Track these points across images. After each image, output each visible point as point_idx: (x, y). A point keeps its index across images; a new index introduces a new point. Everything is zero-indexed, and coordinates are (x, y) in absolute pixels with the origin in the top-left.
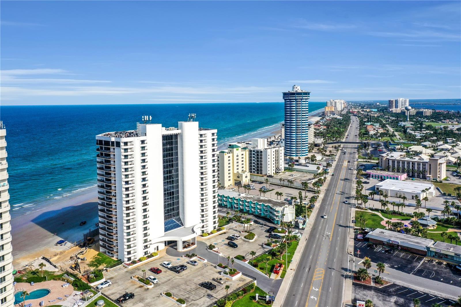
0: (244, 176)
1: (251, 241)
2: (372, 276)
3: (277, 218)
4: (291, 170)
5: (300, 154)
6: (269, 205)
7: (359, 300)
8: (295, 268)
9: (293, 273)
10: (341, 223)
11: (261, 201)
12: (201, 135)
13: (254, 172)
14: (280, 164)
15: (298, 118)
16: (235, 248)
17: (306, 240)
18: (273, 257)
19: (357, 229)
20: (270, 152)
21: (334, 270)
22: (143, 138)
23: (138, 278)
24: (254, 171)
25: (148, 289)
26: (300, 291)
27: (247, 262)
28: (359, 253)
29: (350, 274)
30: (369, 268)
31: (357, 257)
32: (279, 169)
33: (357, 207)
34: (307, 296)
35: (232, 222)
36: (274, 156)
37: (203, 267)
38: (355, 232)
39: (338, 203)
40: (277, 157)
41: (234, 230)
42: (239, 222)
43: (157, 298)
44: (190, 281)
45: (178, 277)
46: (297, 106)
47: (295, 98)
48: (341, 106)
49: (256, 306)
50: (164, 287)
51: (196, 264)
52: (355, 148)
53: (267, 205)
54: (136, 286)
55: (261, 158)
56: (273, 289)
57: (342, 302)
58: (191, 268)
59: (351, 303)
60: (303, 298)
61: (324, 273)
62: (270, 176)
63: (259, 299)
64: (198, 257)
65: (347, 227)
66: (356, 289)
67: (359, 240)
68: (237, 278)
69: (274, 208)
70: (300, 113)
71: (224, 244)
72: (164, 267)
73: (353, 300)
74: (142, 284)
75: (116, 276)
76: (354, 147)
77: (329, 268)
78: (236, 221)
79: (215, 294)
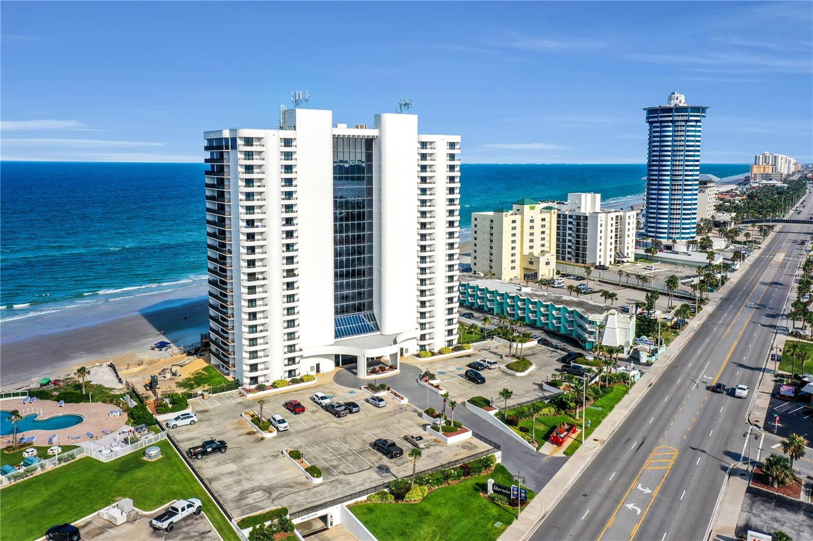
0: (543, 260)
1: (519, 374)
2: (807, 480)
3: (590, 337)
4: (650, 260)
5: (678, 236)
6: (578, 309)
7: (756, 530)
8: (605, 439)
9: (599, 447)
10: (745, 360)
11: (562, 302)
12: (424, 145)
13: (569, 259)
14: (626, 246)
15: (676, 161)
16: (478, 383)
17: (651, 385)
18: (559, 410)
19: (783, 376)
20: (604, 219)
21: (704, 454)
22: (288, 134)
23: (252, 416)
24: (570, 256)
25: (263, 439)
26: (603, 490)
27: (492, 413)
28: (777, 424)
29: (744, 467)
30: (797, 457)
31: (773, 433)
32: (623, 255)
33: (791, 334)
34: (617, 501)
35: (493, 338)
36: (614, 228)
37: (395, 411)
38: (776, 381)
39: (746, 324)
40: (621, 231)
41: (490, 352)
42: (505, 339)
43: (272, 458)
44: (355, 434)
45: (333, 425)
46: (675, 136)
47: (671, 119)
48: (789, 168)
49: (484, 505)
50: (297, 440)
51: (382, 404)
52: (809, 233)
53: (572, 309)
54: (242, 431)
55: (585, 231)
56: (539, 475)
57: (710, 528)
58: (369, 411)
59: (732, 535)
60: (607, 505)
61: (675, 457)
62: (602, 268)
63: (495, 491)
64: (392, 392)
65: (760, 369)
66: (753, 502)
67: (784, 398)
68: (459, 442)
69: (586, 316)
70: (682, 151)
71: (459, 375)
72: (316, 402)
73: (741, 527)
74: (255, 428)
75: (214, 409)
76: (807, 231)
77: (692, 448)
78: (500, 337)
79: (397, 468)
